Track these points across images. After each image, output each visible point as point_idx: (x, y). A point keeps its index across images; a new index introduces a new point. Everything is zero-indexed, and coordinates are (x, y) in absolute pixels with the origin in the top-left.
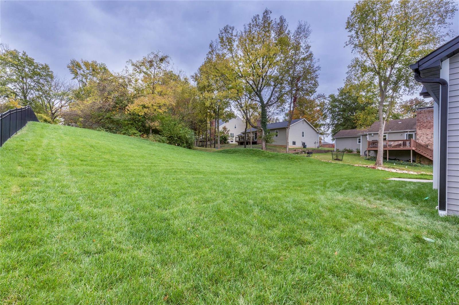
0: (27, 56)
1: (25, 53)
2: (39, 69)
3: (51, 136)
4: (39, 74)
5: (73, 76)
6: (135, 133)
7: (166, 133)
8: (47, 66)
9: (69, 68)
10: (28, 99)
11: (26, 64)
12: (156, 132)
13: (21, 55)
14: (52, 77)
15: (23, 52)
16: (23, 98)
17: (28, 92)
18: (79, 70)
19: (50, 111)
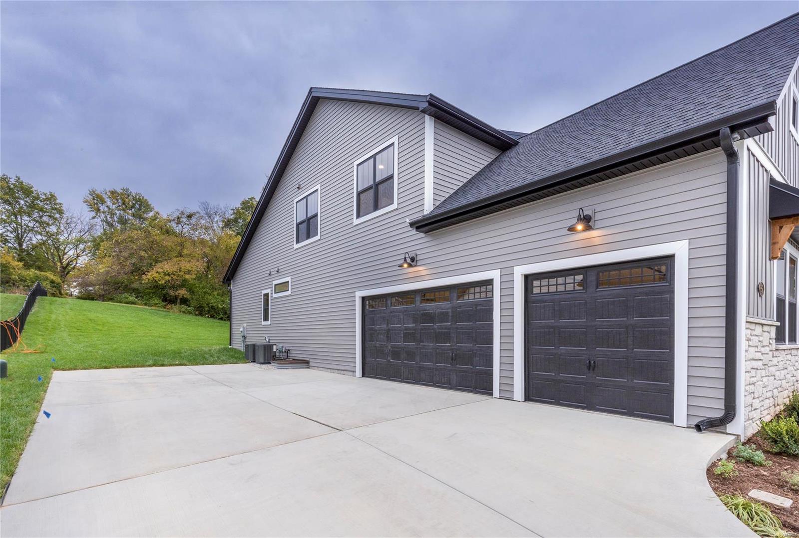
0: (22, 183)
1: (19, 179)
2: (41, 201)
3: (58, 312)
4: (41, 210)
5: (93, 214)
6: (157, 304)
7: (194, 303)
8: (52, 196)
9: (86, 203)
10: (24, 246)
11: (20, 194)
12: (184, 301)
13: (12, 181)
14: (61, 212)
15: (17, 177)
16: (16, 245)
17: (25, 236)
18: (102, 204)
19: (59, 264)
